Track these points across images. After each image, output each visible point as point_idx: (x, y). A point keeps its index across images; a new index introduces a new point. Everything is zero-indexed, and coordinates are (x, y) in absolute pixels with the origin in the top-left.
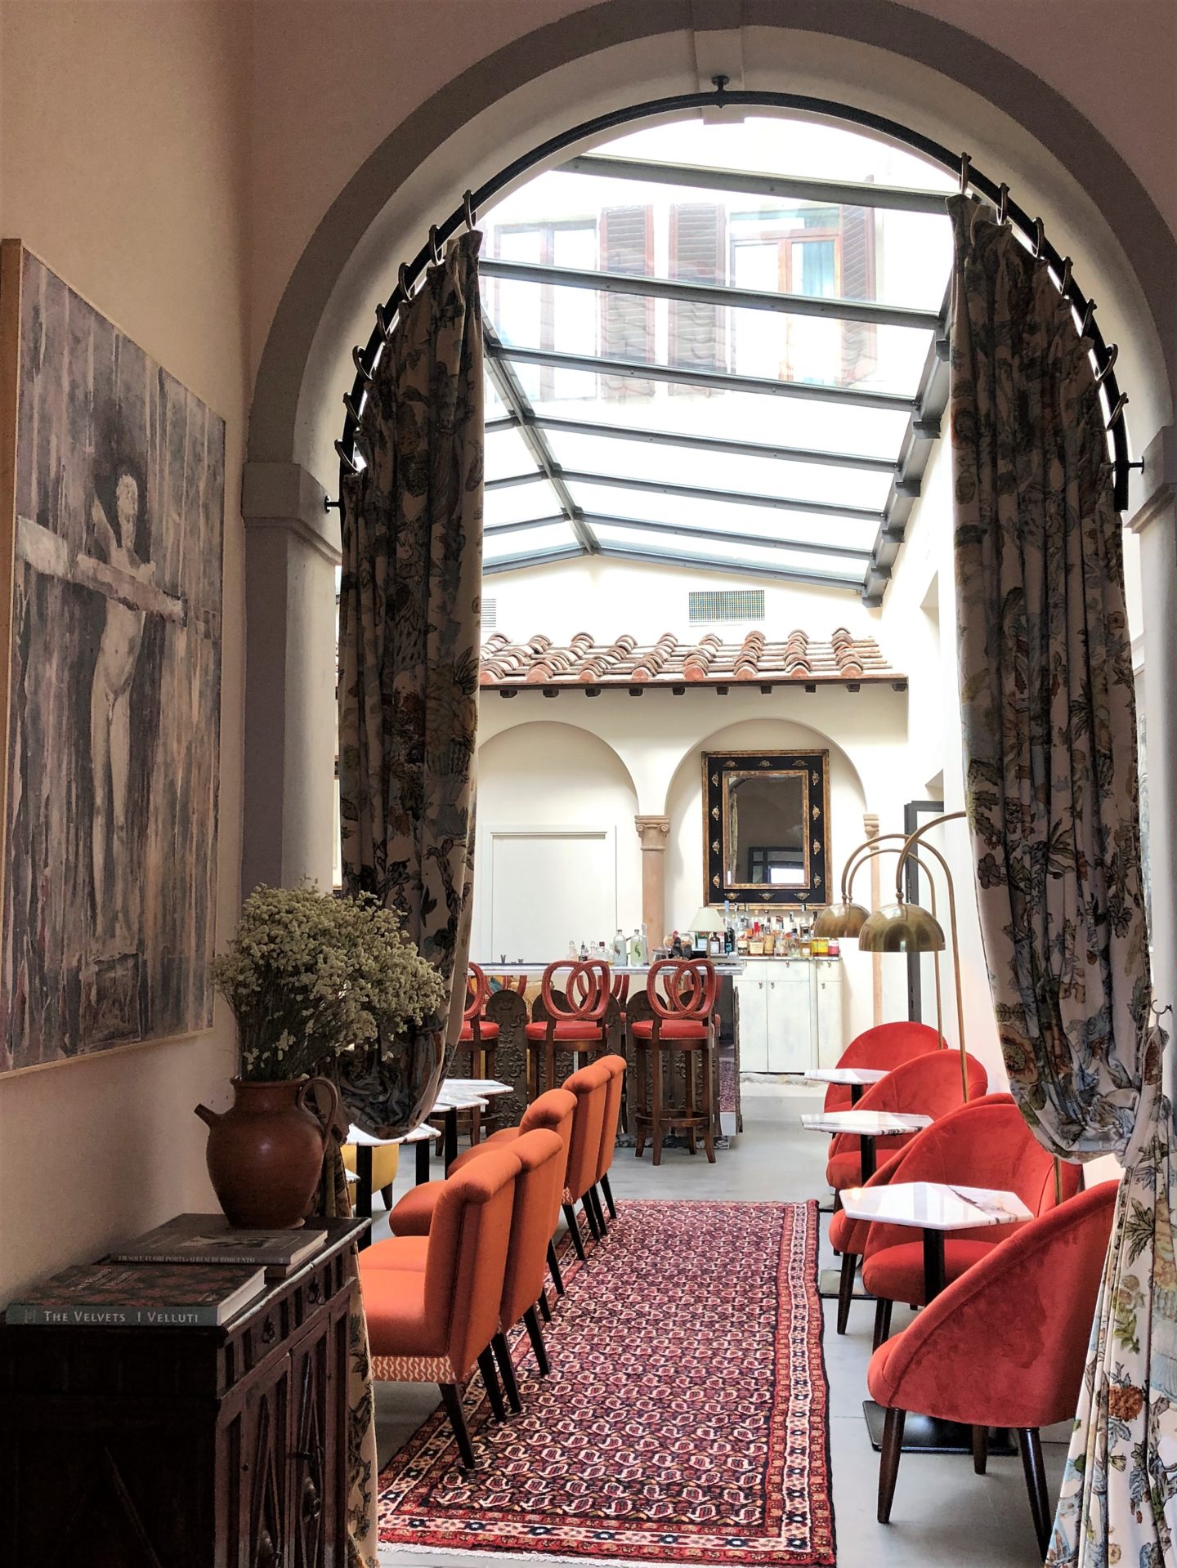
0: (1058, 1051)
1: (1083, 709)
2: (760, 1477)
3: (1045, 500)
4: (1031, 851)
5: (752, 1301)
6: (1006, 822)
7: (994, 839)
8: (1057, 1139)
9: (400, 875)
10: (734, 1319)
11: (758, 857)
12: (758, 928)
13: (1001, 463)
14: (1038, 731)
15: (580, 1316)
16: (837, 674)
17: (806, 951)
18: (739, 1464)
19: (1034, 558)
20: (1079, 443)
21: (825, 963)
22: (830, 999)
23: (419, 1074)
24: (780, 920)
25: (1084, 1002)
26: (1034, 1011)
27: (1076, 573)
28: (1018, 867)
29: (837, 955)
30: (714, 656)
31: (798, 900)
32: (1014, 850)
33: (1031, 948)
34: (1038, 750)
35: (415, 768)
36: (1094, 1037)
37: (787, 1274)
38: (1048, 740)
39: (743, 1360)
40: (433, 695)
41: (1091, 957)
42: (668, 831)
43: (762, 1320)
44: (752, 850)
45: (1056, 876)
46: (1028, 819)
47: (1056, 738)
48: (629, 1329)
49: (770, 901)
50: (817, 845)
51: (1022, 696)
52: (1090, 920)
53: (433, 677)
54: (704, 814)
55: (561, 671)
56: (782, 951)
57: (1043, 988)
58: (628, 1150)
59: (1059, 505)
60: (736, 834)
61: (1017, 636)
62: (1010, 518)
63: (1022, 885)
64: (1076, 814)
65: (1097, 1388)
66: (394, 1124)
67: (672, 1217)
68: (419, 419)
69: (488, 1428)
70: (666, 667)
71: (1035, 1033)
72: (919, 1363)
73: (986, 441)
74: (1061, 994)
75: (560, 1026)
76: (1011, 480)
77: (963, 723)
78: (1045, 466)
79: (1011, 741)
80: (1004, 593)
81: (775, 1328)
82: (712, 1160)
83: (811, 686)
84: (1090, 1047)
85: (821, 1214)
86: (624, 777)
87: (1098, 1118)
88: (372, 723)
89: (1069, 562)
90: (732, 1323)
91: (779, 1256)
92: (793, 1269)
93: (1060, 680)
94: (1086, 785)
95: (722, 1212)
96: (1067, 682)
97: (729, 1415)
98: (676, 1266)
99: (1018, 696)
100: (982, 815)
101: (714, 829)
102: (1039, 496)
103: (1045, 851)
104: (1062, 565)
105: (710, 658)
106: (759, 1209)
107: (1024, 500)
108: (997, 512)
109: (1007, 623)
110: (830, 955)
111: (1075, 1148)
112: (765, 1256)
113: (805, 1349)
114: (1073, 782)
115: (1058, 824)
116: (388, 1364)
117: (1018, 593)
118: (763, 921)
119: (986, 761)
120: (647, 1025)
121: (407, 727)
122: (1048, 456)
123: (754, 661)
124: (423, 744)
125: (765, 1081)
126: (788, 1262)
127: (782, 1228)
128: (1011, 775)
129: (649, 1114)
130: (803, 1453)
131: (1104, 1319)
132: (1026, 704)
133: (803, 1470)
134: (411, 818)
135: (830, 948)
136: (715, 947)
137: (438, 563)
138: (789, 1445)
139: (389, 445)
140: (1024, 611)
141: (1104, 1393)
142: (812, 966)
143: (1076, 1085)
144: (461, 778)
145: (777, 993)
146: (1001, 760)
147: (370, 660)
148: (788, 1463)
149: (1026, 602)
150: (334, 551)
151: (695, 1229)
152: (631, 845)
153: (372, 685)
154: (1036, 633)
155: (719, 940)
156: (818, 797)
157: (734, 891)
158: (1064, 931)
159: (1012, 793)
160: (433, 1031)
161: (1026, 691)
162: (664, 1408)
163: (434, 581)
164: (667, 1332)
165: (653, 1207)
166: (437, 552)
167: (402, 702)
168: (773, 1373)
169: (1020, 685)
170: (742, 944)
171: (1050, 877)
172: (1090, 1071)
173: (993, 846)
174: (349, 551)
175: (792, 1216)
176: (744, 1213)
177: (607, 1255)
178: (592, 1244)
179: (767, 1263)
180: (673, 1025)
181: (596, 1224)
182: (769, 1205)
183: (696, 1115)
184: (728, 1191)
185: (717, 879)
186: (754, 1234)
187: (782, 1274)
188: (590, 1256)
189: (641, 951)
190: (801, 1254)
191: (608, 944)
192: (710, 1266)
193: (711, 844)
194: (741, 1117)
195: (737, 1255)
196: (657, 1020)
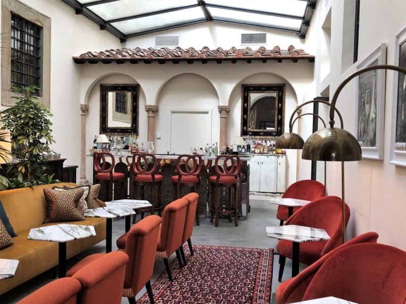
12: (258, 144)
16: (289, 56)
17: (274, 152)
21: (281, 157)
22: (282, 169)
24: (266, 142)
29: (285, 154)
30: (248, 53)
31: (272, 135)
42: (229, 111)
49: (263, 135)
50: (280, 116)
54: (242, 106)
55: (195, 55)
56: (266, 152)
58: (208, 219)
60: (256, 117)
67: (215, 255)
70: (231, 55)
75: (183, 177)
82: (237, 225)
83: (280, 60)
85: (275, 255)
86: (214, 93)
91: (255, 282)
92: (260, 291)
95: (235, 254)
98: (210, 286)
101: (245, 111)
106: (250, 252)
110: (282, 154)
112: (249, 282)
118: (261, 142)
120: (215, 178)
125: (259, 195)
126: (258, 286)
127: (258, 263)
129: (215, 209)
135: (283, 151)
136: (243, 150)
142: (276, 157)
145: (264, 166)
151: (223, 263)
152: (216, 116)
155: (245, 148)
156: (281, 100)
157: (251, 132)
165: (209, 250)
170: (252, 149)
175: (263, 257)
176: (244, 254)
177: (183, 278)
178: (178, 271)
179: (249, 286)
180: (224, 178)
181: (182, 260)
182: (254, 250)
183: (232, 209)
184: (239, 241)
185: (245, 128)
186: (246, 267)
187: (255, 295)
188: (175, 279)
189: (215, 151)
190: (265, 281)
191: (204, 149)
192: (224, 288)
193: (244, 116)
194: (250, 206)
195: (237, 280)
196: (219, 176)
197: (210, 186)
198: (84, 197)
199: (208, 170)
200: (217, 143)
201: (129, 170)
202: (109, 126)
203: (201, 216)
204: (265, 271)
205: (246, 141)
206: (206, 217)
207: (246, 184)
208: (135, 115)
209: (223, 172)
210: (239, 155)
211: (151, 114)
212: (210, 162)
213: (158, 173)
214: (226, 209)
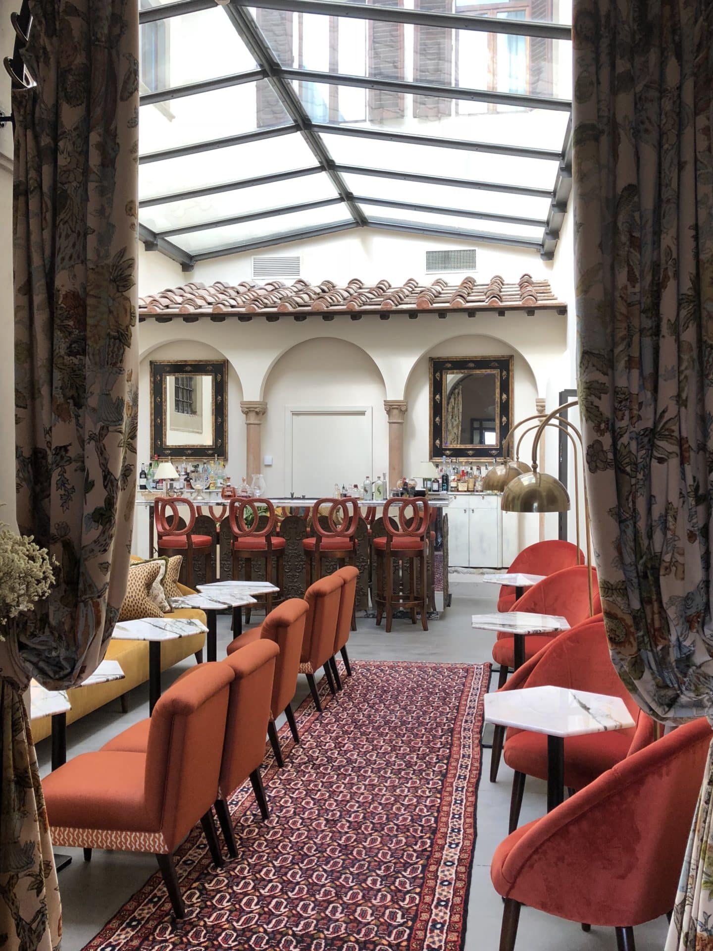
0: (657, 624)
1: (692, 301)
2: (408, 931)
3: (660, 98)
4: (638, 437)
5: (432, 750)
6: (615, 410)
7: (603, 426)
8: (654, 706)
9: (62, 458)
10: (416, 768)
11: (476, 425)
12: (464, 474)
13: (619, 62)
14: (648, 323)
15: (305, 763)
16: (519, 303)
18: (393, 916)
19: (649, 155)
20: (697, 40)
22: (511, 521)
23: (79, 636)
24: (479, 469)
25: (683, 579)
26: (636, 585)
27: (689, 169)
28: (625, 452)
30: (440, 293)
31: (491, 456)
32: (622, 436)
33: (635, 527)
34: (648, 341)
35: (76, 361)
36: (692, 611)
37: (461, 726)
38: (657, 332)
39: (416, 807)
40: (91, 293)
41: (691, 536)
42: (406, 410)
43: (436, 769)
44: (473, 420)
45: (661, 461)
46: (636, 407)
47: (665, 329)
48: (338, 775)
49: (473, 456)
50: (504, 419)
51: (633, 290)
52: (692, 501)
53: (92, 276)
54: (430, 399)
55: (336, 303)
56: (479, 488)
57: (645, 565)
58: (372, 619)
59: (674, 102)
60: (461, 411)
61: (630, 233)
62: (626, 117)
63: (628, 469)
64: (681, 401)
65: (685, 928)
66: (61, 679)
67: (390, 675)
68: (76, 34)
69: (209, 874)
70: (406, 300)
71: (636, 605)
72: (532, 867)
73: (604, 43)
74: (662, 572)
75: (324, 540)
76: (629, 79)
77: (578, 316)
78: (662, 63)
79: (621, 333)
80: (619, 191)
81: (445, 776)
82: (426, 629)
83: (502, 311)
84: (688, 621)
85: (493, 674)
86: (376, 375)
87: (693, 688)
88: (40, 319)
89: (683, 160)
90: (414, 770)
91: (457, 710)
92: (466, 721)
93: (670, 274)
94: (691, 374)
95: (425, 672)
96: (677, 275)
97: (395, 863)
98: (384, 717)
99: (630, 290)
100: (592, 403)
101: (436, 409)
102: (653, 94)
103: (651, 435)
104: (675, 162)
105: (436, 294)
106: (450, 669)
107: (640, 98)
108: (614, 114)
109: (621, 218)
111: (670, 714)
112: (448, 710)
113: (464, 797)
114: (680, 372)
115: (664, 412)
116: (116, 837)
117: (633, 189)
118: (469, 470)
119: (597, 352)
120: (383, 540)
121: (66, 322)
122: (665, 54)
123: (465, 296)
124: (84, 339)
125: (467, 573)
126: (463, 715)
127: (464, 685)
128: (621, 365)
129: (384, 599)
130: (446, 906)
131: (693, 866)
132: (637, 298)
133: (443, 925)
134: (72, 406)
136: (435, 486)
137: (95, 170)
138: (437, 896)
139: (52, 60)
140: (638, 207)
141: (691, 937)
143: (674, 655)
144: (115, 369)
145: (475, 517)
146: (612, 351)
147: (37, 260)
148: (433, 916)
149: (639, 198)
150: (8, 159)
151: (404, 685)
152: (381, 420)
153: (39, 284)
154: (649, 229)
155: (438, 481)
156: (506, 387)
157: (449, 450)
158: (667, 513)
159: (622, 382)
160: (92, 599)
161: (638, 285)
162: (347, 855)
163: (91, 186)
164: (365, 778)
165: (378, 667)
166: (94, 159)
167: (61, 299)
168: (436, 822)
169: (632, 278)
170: (453, 484)
171: (654, 463)
172: (687, 643)
173: (602, 433)
174: (19, 161)
175: (473, 676)
176: (440, 673)
177: (338, 707)
178: (329, 698)
179: (448, 716)
180: (401, 540)
181: (334, 683)
182: (458, 666)
183: (416, 599)
184: (432, 654)
185: (438, 442)
186: (444, 690)
187: (457, 726)
188: (326, 708)
189: (381, 491)
190: (474, 708)
191: (360, 486)
192: (408, 718)
193: (434, 419)
194: (450, 595)
195: (429, 708)
196: (390, 537)
197: (375, 557)
198: (159, 578)
199: (369, 527)
200: (384, 475)
201: (218, 530)
202: (168, 444)
203: (358, 614)
204: (476, 695)
205: (440, 468)
206: (367, 616)
207: (441, 553)
208: (220, 420)
209: (397, 529)
210: (426, 497)
211: (253, 419)
212: (372, 510)
213: (274, 533)
214: (406, 598)
